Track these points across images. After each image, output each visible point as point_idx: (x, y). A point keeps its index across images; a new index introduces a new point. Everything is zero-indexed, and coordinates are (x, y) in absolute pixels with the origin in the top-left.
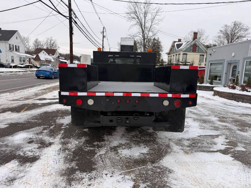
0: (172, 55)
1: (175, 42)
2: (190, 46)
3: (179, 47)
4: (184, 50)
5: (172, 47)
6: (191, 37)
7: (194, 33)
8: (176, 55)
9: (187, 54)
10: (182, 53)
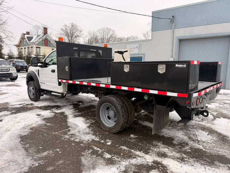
0: (23, 48)
1: (24, 34)
2: (42, 40)
3: (31, 40)
4: (37, 43)
5: (22, 40)
6: (41, 32)
7: (44, 28)
8: (28, 48)
9: (40, 48)
10: (35, 46)
